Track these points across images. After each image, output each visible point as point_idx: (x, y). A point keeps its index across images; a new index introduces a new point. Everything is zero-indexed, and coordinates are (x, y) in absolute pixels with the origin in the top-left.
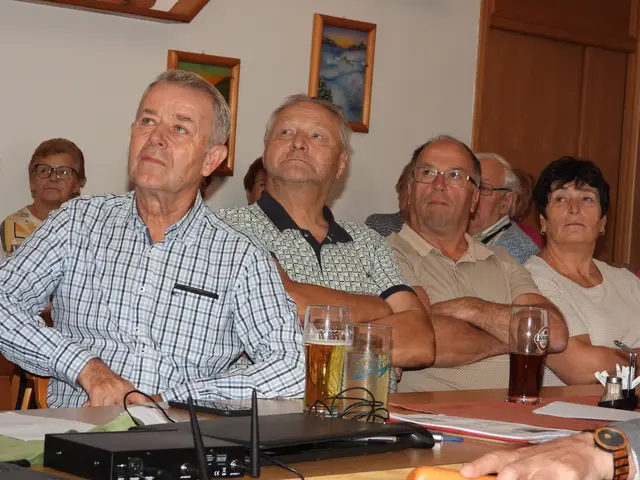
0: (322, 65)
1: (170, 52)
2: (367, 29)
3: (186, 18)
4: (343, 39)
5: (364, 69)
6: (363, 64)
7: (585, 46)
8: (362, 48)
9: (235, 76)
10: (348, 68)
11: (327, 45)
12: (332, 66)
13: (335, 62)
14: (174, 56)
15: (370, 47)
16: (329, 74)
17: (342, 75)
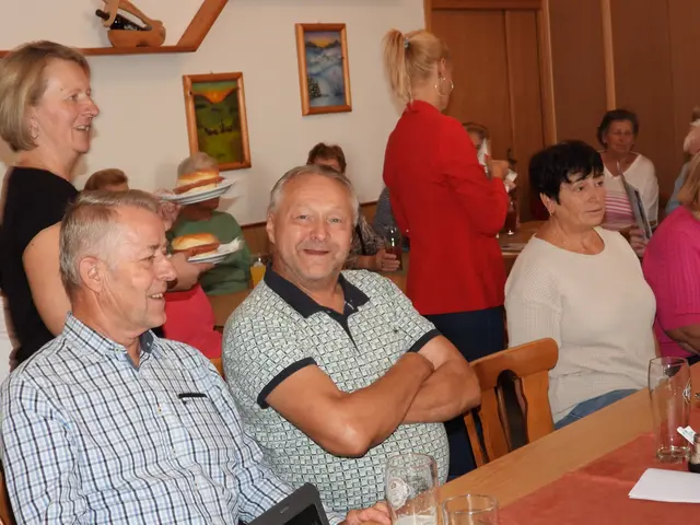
0: (308, 65)
1: (184, 78)
2: (338, 29)
3: (193, 48)
4: (321, 40)
5: (341, 62)
6: (340, 57)
7: (504, 10)
8: (337, 45)
9: (240, 85)
10: (329, 63)
11: (310, 47)
12: (317, 63)
13: (317, 60)
14: (188, 80)
15: (343, 42)
16: (314, 70)
17: (324, 70)
